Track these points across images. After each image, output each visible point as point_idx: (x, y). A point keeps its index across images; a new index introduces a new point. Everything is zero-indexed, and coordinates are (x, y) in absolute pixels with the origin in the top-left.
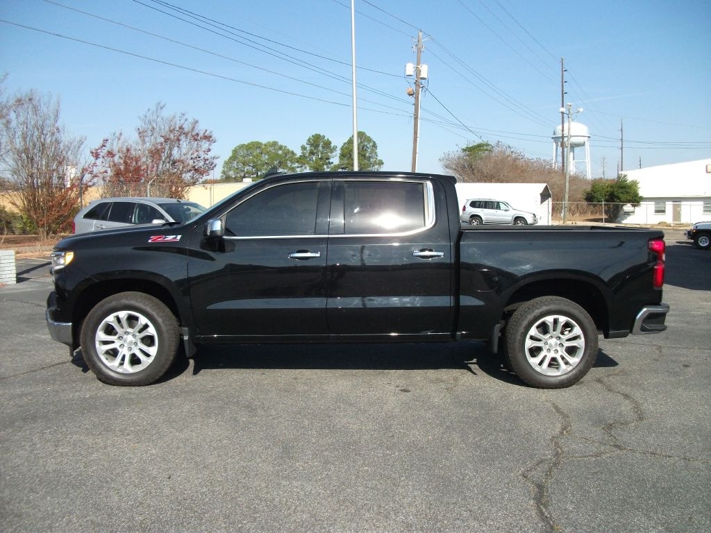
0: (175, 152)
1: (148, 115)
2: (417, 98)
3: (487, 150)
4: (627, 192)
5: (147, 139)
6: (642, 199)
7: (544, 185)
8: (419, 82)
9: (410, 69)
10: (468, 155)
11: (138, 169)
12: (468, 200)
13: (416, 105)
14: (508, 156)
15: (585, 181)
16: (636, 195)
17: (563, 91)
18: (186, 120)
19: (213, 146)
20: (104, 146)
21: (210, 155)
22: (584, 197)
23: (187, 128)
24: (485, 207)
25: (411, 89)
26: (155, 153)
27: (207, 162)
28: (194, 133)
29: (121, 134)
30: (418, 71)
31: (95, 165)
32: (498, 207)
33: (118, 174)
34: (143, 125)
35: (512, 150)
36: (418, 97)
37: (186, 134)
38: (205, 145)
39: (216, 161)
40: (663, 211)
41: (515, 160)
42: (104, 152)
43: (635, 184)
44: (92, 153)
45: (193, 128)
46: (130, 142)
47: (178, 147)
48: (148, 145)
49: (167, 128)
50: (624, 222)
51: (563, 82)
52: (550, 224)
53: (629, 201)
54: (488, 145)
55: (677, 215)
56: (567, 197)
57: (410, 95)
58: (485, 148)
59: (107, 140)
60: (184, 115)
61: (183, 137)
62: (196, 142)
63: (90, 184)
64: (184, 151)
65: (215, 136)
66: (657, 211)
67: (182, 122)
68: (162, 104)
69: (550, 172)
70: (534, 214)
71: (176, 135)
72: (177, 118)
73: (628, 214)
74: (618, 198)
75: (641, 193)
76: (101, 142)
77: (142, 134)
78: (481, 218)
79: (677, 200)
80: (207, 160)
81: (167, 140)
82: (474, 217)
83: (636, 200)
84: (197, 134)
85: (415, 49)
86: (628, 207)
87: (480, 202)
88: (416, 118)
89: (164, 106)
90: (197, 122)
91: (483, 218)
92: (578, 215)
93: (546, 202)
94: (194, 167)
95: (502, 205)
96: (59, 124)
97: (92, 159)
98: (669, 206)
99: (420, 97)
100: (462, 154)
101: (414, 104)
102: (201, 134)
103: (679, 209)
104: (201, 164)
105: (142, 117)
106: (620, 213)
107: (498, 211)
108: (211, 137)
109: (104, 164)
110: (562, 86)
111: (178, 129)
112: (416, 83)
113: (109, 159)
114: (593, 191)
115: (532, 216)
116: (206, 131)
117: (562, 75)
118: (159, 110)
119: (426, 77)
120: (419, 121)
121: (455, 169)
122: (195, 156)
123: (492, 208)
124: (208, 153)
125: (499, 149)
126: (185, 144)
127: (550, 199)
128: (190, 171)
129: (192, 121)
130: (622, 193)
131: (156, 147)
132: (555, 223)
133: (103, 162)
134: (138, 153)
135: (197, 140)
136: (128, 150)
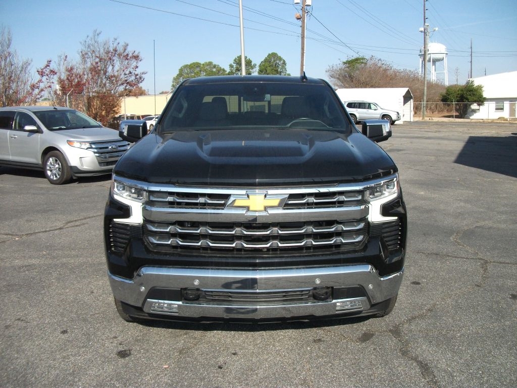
0: (110, 69)
1: (87, 41)
2: (303, 22)
3: (362, 63)
4: (474, 95)
5: (88, 60)
6: (485, 99)
7: (406, 89)
8: (305, 8)
10: (348, 67)
11: (79, 84)
12: (345, 102)
13: (303, 27)
14: (380, 67)
15: (443, 87)
16: (481, 96)
17: (424, 17)
18: (119, 44)
19: (140, 64)
20: (49, 66)
21: (138, 71)
22: (441, 98)
23: (120, 49)
24: (359, 108)
25: (298, 15)
26: (95, 70)
27: (138, 77)
28: (125, 54)
29: (66, 57)
31: (40, 81)
32: (369, 107)
34: (84, 49)
35: (383, 62)
36: (304, 20)
37: (120, 55)
38: (134, 63)
39: (143, 76)
40: (502, 109)
41: (386, 70)
42: (47, 71)
43: (480, 88)
44: (38, 71)
45: (125, 50)
46: (74, 63)
47: (113, 65)
48: (89, 65)
49: (102, 51)
50: (471, 118)
51: (425, 10)
52: (412, 120)
53: (475, 101)
54: (363, 59)
55: (513, 111)
56: (425, 98)
57: (298, 19)
58: (361, 61)
59: (50, 61)
60: (116, 39)
61: (116, 58)
62: (127, 61)
63: (39, 96)
64: (117, 67)
65: (141, 56)
66: (497, 109)
67: (115, 45)
68: (98, 32)
69: (413, 80)
70: (398, 113)
71: (111, 55)
72: (111, 43)
73: (474, 111)
74: (467, 99)
75: (485, 95)
76: (46, 63)
77: (84, 56)
78: (356, 116)
79: (513, 100)
80: (137, 75)
81: (101, 60)
83: (481, 101)
84: (127, 55)
86: (474, 106)
87: (355, 103)
88: (303, 38)
89: (100, 33)
90: (127, 45)
91: (357, 116)
92: (436, 112)
93: (409, 103)
94: (126, 81)
95: (372, 106)
96: (11, 50)
97: (38, 77)
98: (507, 105)
100: (343, 66)
101: (301, 27)
102: (130, 55)
103: (514, 107)
104: (133, 78)
105: (83, 42)
106: (469, 111)
107: (369, 110)
108: (138, 56)
109: (48, 81)
110: (424, 12)
111: (112, 51)
112: (303, 9)
113: (52, 76)
114: (447, 94)
115: (396, 114)
116: (134, 52)
117: (424, 4)
118: (96, 37)
119: (310, 4)
120: (305, 39)
121: (338, 78)
122: (127, 72)
123: (365, 108)
124: (136, 69)
125: (372, 62)
126: (118, 63)
127: (412, 100)
128: (122, 84)
129: (123, 44)
130: (470, 95)
131: (94, 66)
132: (417, 119)
133: (47, 79)
134: (80, 71)
135: (127, 59)
136: (72, 69)
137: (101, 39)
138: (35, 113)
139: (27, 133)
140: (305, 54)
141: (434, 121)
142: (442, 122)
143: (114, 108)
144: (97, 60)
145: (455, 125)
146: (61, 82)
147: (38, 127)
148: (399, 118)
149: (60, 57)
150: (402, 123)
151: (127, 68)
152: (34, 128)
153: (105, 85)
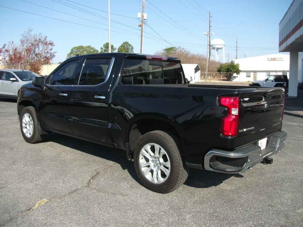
0: (37, 50)
1: (25, 34)
2: (142, 28)
3: (174, 50)
4: (234, 68)
5: (25, 44)
6: (241, 71)
7: (197, 65)
8: (143, 21)
9: (139, 15)
10: (166, 52)
11: (20, 58)
13: (142, 31)
14: (183, 53)
16: (238, 69)
17: (210, 25)
18: (42, 36)
19: (53, 48)
21: (52, 52)
22: (217, 70)
23: (42, 39)
25: (140, 24)
26: (28, 50)
27: (52, 54)
28: (45, 42)
29: (13, 42)
30: (143, 16)
33: (11, 59)
34: (22, 38)
35: (185, 50)
37: (42, 42)
38: (50, 47)
39: (55, 54)
40: (250, 76)
41: (187, 54)
43: (238, 65)
45: (45, 40)
46: (17, 46)
47: (38, 48)
48: (25, 47)
49: (33, 40)
50: (233, 81)
52: (200, 82)
53: (235, 72)
54: (174, 48)
55: (255, 78)
56: (207, 70)
57: (139, 26)
58: (174, 49)
59: (5, 45)
60: (40, 34)
61: (40, 44)
62: (46, 46)
64: (41, 49)
65: (54, 43)
66: (247, 76)
67: (40, 37)
68: (31, 29)
71: (37, 43)
72: (38, 36)
73: (235, 77)
74: (231, 71)
75: (240, 69)
76: (3, 46)
77: (22, 42)
79: (255, 72)
81: (32, 45)
83: (238, 72)
84: (47, 42)
85: (141, 7)
86: (235, 75)
88: (142, 36)
89: (32, 30)
90: (47, 37)
93: (198, 72)
94: (45, 56)
98: (252, 74)
99: (143, 28)
100: (164, 52)
101: (141, 30)
102: (48, 42)
103: (256, 76)
104: (49, 55)
105: (22, 35)
106: (232, 77)
108: (52, 43)
109: (4, 55)
110: (210, 23)
111: (38, 40)
112: (142, 21)
113: (6, 53)
114: (220, 68)
115: (190, 78)
116: (51, 41)
118: (30, 32)
119: (146, 18)
122: (46, 51)
124: (52, 50)
125: (180, 49)
126: (41, 46)
127: (200, 71)
128: (43, 58)
129: (45, 36)
130: (233, 69)
131: (28, 48)
132: (202, 81)
133: (3, 54)
134: (20, 50)
135: (46, 45)
136: (16, 49)
137: (32, 33)
138: (14, 72)
140: (142, 45)
142: (215, 82)
143: (38, 71)
144: (30, 45)
146: (10, 56)
147: (16, 79)
148: (192, 80)
149: (10, 42)
150: (194, 83)
151: (46, 50)
152: (15, 79)
153: (34, 58)
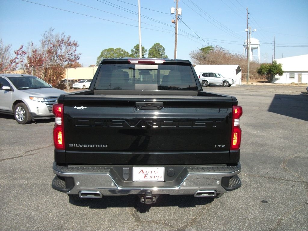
0: (59, 51)
1: (46, 34)
2: (176, 25)
3: (211, 49)
4: (277, 69)
5: (46, 46)
6: (284, 72)
7: (238, 66)
8: (177, 17)
9: (173, 10)
10: (203, 52)
11: (40, 60)
12: (201, 73)
13: (176, 28)
14: (221, 52)
15: (258, 64)
16: (281, 70)
17: (247, 23)
18: (65, 36)
19: (77, 49)
21: (76, 53)
22: (257, 71)
23: (66, 39)
24: (210, 76)
25: (173, 20)
26: (50, 52)
27: (76, 56)
28: (69, 42)
29: (33, 43)
30: (177, 11)
31: (16, 58)
32: (215, 76)
33: (30, 62)
34: (43, 39)
35: (223, 49)
36: (177, 24)
37: (65, 43)
38: (74, 48)
39: (80, 56)
40: (294, 78)
41: (225, 54)
42: (21, 52)
43: (280, 65)
44: (15, 52)
45: (69, 40)
46: (37, 47)
47: (61, 49)
48: (46, 48)
49: (54, 40)
50: (275, 83)
52: (241, 84)
53: (278, 73)
54: (212, 47)
55: (300, 79)
56: (249, 71)
57: (173, 23)
59: (23, 46)
60: (63, 33)
61: (63, 45)
62: (70, 47)
63: (15, 67)
64: (63, 50)
65: (78, 44)
66: (290, 78)
67: (63, 37)
68: (52, 29)
69: (241, 60)
71: (60, 43)
72: (60, 35)
73: (277, 79)
74: (273, 72)
75: (284, 69)
76: (20, 47)
77: (43, 43)
79: (300, 72)
80: (76, 55)
81: (54, 46)
82: (204, 81)
83: (281, 73)
84: (70, 43)
85: (175, 1)
86: (277, 76)
87: (207, 74)
88: (176, 34)
89: (54, 30)
90: (70, 37)
91: (208, 82)
92: (254, 79)
93: (239, 74)
94: (69, 58)
95: (217, 75)
97: (15, 55)
98: (296, 75)
99: (178, 24)
100: (200, 52)
102: (72, 43)
103: (300, 77)
104: (73, 57)
105: (43, 35)
106: (274, 79)
107: (215, 78)
108: (76, 44)
109: (21, 58)
110: (247, 20)
111: (61, 40)
113: (24, 55)
114: (261, 68)
115: (232, 80)
116: (74, 41)
117: (247, 16)
118: (51, 32)
119: (181, 14)
120: (177, 35)
121: (196, 59)
122: (70, 53)
123: (213, 77)
124: (75, 52)
125: (217, 49)
126: (64, 48)
127: (241, 72)
128: (67, 60)
129: (68, 36)
130: (275, 69)
131: (49, 49)
132: (243, 83)
133: (20, 57)
134: (41, 52)
135: (70, 46)
136: (36, 51)
137: (54, 33)
138: (9, 78)
139: (4, 91)
140: (177, 44)
141: (254, 84)
142: (259, 85)
143: (61, 75)
144: (52, 46)
145: (267, 87)
146: (29, 58)
147: (11, 87)
148: (233, 83)
149: (29, 43)
150: (235, 86)
151: (69, 51)
152: (8, 88)
153: (56, 61)
